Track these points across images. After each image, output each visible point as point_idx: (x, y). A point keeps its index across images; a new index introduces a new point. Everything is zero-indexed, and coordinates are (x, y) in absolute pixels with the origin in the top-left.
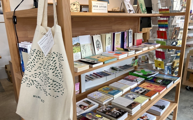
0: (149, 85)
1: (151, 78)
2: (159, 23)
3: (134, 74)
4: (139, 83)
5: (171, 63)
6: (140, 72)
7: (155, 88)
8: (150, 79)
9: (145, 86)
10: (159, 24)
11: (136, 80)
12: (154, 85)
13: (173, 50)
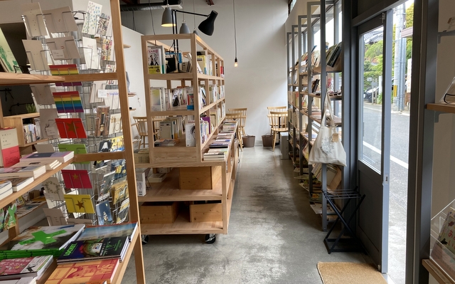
0: (74, 270)
1: (72, 248)
2: (58, 100)
3: (15, 252)
4: (40, 273)
5: (108, 195)
6: (33, 241)
7: (92, 274)
8: (68, 253)
9: (64, 278)
10: (57, 103)
11: (30, 269)
12: (86, 264)
13: (105, 161)
